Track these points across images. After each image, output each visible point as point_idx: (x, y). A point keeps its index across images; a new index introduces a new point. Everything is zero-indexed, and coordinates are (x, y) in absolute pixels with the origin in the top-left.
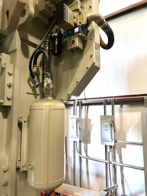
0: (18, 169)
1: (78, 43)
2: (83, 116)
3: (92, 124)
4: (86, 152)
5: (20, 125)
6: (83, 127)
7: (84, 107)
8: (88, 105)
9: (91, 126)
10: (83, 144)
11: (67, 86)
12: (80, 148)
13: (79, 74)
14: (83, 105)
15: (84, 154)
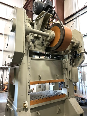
0: (70, 79)
1: (80, 57)
2: (82, 71)
3: (86, 74)
4: (84, 84)
5: (69, 72)
6: (82, 75)
7: (82, 67)
8: (84, 66)
9: (86, 75)
10: (83, 81)
11: (78, 64)
12: (82, 82)
13: (80, 62)
14: (82, 66)
15: (83, 84)
